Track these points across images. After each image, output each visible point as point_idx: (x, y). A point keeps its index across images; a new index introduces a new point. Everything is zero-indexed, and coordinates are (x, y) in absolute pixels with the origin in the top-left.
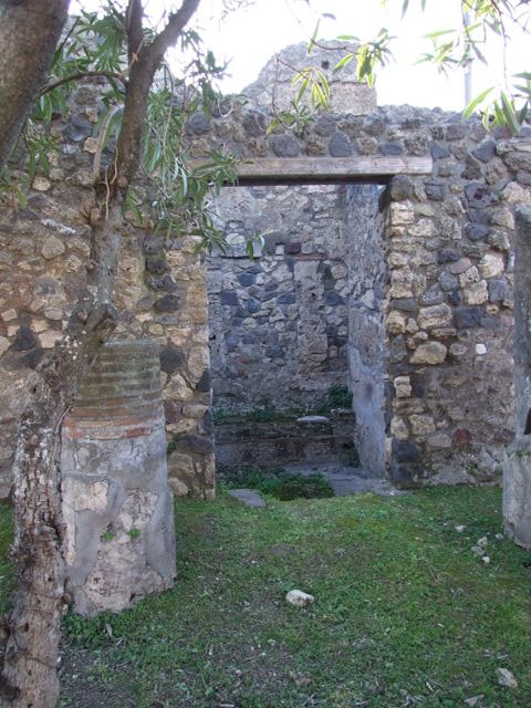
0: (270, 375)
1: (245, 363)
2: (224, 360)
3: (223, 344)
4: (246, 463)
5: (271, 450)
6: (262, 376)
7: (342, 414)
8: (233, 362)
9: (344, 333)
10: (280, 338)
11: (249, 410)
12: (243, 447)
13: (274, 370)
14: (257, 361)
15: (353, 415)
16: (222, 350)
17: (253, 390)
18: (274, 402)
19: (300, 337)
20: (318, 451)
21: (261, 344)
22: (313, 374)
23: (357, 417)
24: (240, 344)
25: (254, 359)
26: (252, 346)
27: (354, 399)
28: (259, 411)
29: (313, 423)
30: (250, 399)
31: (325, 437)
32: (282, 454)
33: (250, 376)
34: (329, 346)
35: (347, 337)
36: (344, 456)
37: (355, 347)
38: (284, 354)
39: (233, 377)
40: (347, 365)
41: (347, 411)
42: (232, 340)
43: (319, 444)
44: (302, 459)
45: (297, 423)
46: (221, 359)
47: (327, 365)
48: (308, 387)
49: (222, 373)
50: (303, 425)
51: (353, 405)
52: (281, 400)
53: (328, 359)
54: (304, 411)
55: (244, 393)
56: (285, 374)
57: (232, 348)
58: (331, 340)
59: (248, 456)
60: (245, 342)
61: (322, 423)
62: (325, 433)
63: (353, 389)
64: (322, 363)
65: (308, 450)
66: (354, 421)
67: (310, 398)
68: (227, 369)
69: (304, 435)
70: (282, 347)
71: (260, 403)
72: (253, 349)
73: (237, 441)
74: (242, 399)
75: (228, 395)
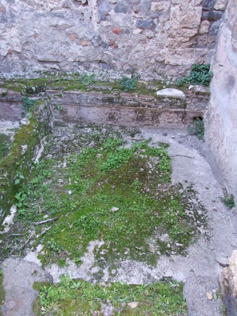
0: (139, 47)
1: (116, 32)
2: (96, 29)
3: (95, 11)
4: (110, 123)
5: (131, 115)
6: (131, 47)
7: (198, 93)
8: (104, 31)
9: (221, 6)
10: (153, 8)
11: (118, 77)
12: (108, 110)
13: (143, 42)
14: (127, 32)
15: (209, 94)
16: (94, 18)
17: (122, 60)
18: (140, 72)
19: (173, 9)
20: (171, 120)
21: (133, 14)
22: (179, 49)
23: (212, 98)
24: (112, 12)
25: (125, 29)
26: (123, 14)
27: (213, 80)
28: (125, 79)
29: (170, 98)
30: (119, 67)
31: (179, 110)
32: (140, 119)
33: (120, 46)
34: (202, 20)
35: (223, 11)
36: (192, 126)
37: (228, 25)
38: (154, 26)
39: (105, 46)
40: (214, 43)
41: (204, 91)
42: (104, 7)
43: (173, 115)
44: (156, 125)
45: (156, 97)
46: (93, 27)
47: (195, 41)
48: (172, 62)
49: (94, 41)
50: (161, 98)
51: (211, 84)
52: (147, 70)
53: (198, 34)
54: (165, 84)
55: (114, 61)
56: (153, 47)
57: (104, 17)
58: (206, 14)
59: (111, 118)
60: (117, 10)
61: (178, 99)
62: (180, 107)
63: (214, 70)
64: (191, 38)
65: (163, 118)
66: (208, 100)
67: (173, 72)
68: (100, 38)
69: (160, 107)
70: (153, 18)
71: (128, 71)
72: (124, 19)
73: (103, 106)
74: (112, 66)
75: (100, 61)
